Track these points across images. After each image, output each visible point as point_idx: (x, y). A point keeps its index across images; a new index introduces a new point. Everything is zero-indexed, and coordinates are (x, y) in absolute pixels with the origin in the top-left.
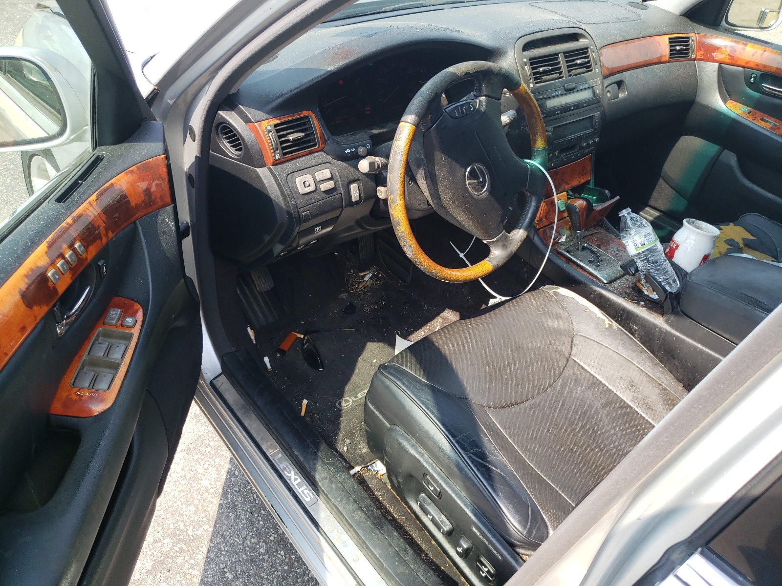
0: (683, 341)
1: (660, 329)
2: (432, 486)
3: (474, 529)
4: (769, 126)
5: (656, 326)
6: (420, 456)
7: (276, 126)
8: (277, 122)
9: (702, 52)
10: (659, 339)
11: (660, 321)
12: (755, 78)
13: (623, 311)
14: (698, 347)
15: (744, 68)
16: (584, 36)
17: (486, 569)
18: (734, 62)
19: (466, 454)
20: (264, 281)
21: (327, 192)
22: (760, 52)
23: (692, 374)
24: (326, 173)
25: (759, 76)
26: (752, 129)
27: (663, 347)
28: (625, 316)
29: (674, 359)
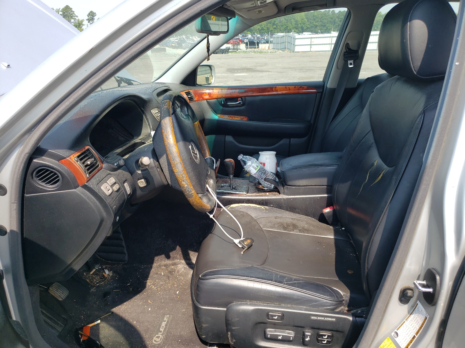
0: (296, 198)
1: (284, 199)
2: (275, 316)
3: (312, 317)
4: (240, 119)
5: (281, 199)
6: (259, 306)
7: (78, 157)
8: (79, 154)
9: (197, 97)
10: (285, 204)
11: (281, 196)
12: (224, 102)
13: (263, 201)
14: (304, 197)
15: (217, 99)
16: (170, 90)
17: (326, 337)
18: (212, 98)
19: (284, 284)
20: (61, 292)
21: (117, 191)
22: (220, 91)
23: (306, 211)
24: (112, 180)
25: (225, 100)
26: (234, 122)
27: (288, 207)
28: (264, 202)
29: (296, 209)
